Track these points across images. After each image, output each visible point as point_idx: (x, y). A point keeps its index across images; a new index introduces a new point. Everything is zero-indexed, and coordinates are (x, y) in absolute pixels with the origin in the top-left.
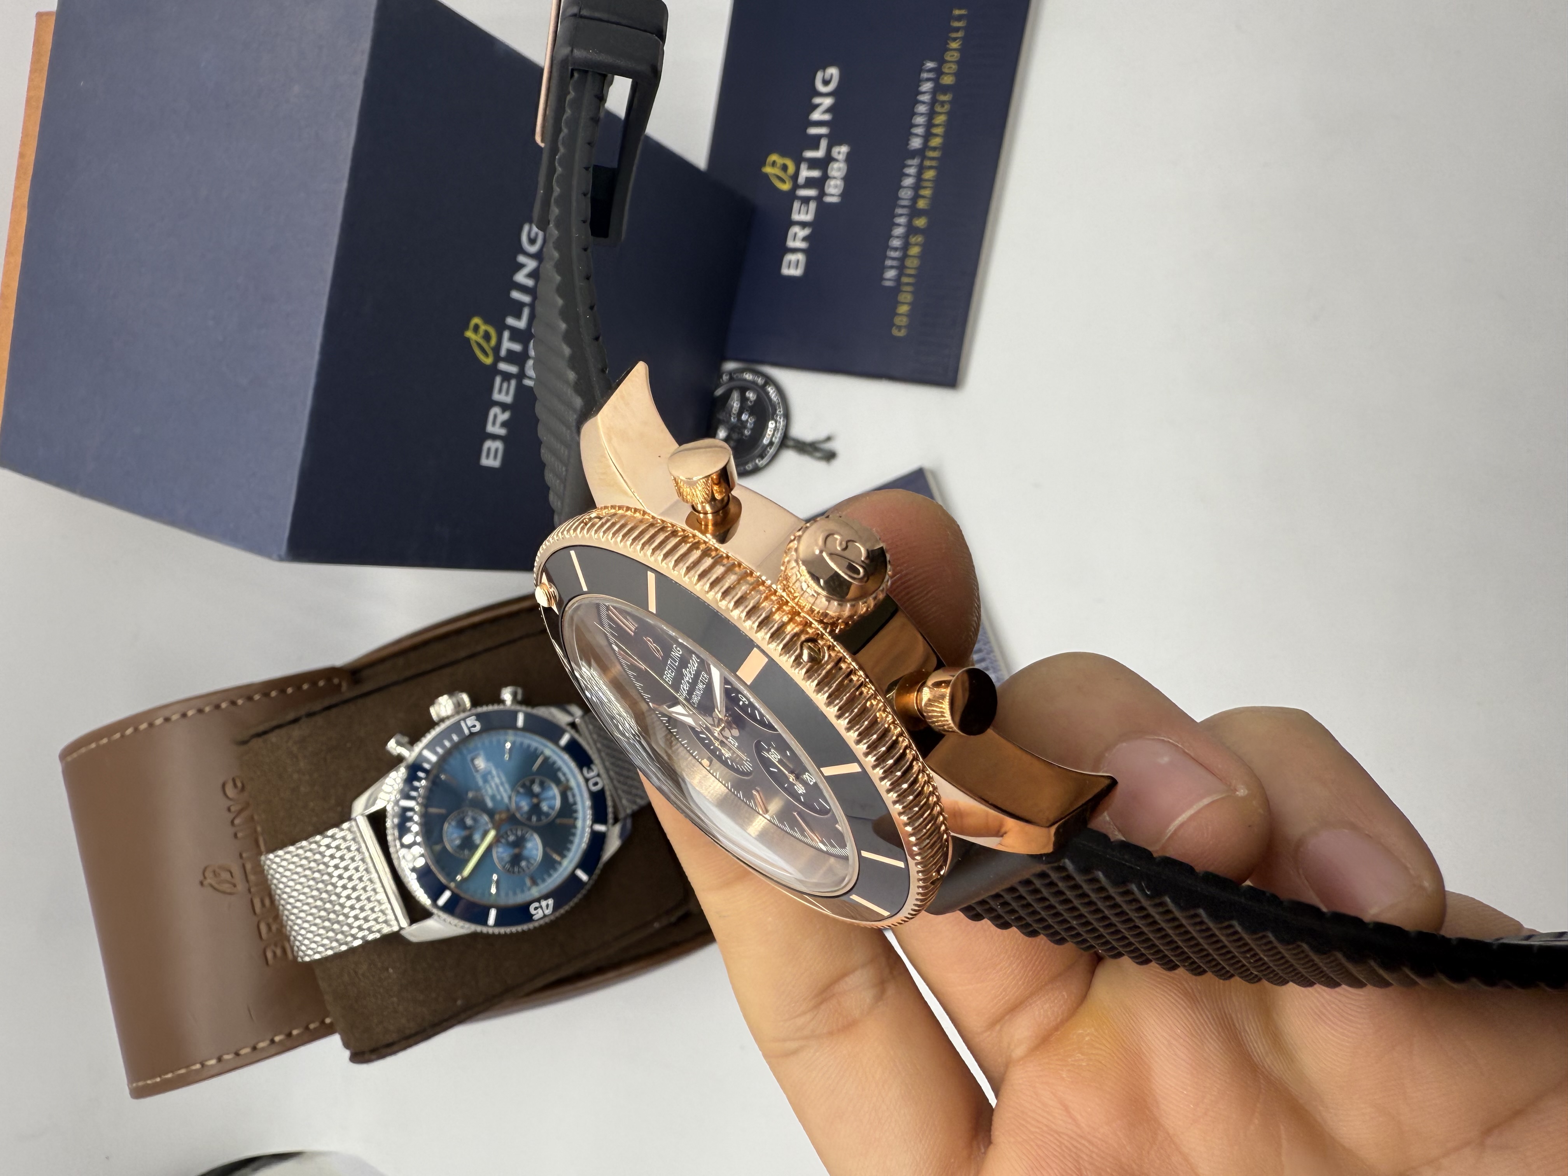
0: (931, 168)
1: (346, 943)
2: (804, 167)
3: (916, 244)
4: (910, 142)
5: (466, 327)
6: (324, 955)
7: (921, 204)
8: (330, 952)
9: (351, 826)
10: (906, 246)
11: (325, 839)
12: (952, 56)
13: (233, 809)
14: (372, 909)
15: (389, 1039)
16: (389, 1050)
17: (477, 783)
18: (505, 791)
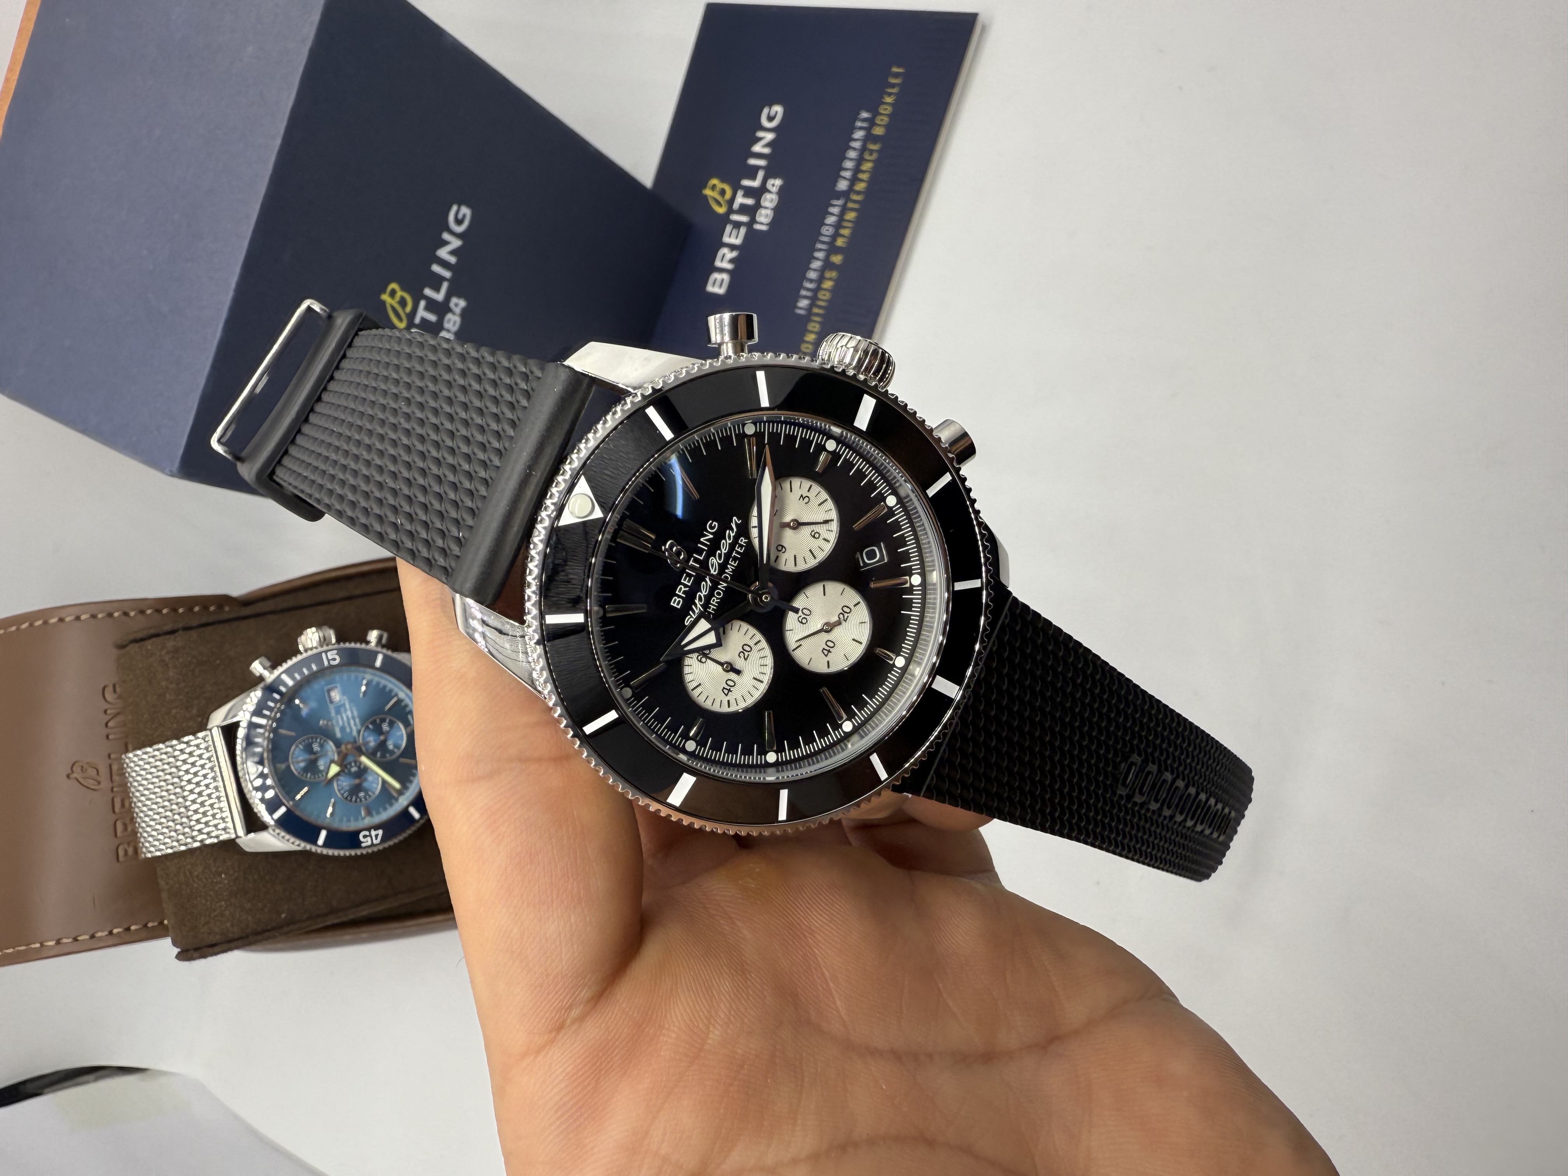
0: (852, 210)
1: (186, 844)
2: (740, 193)
3: (830, 279)
4: (837, 184)
5: (384, 290)
6: (163, 853)
7: (840, 242)
8: (170, 851)
9: (207, 735)
10: (821, 279)
11: (182, 745)
12: (886, 110)
13: (109, 712)
14: (214, 816)
15: (212, 939)
16: (210, 950)
17: (330, 713)
18: (355, 724)
